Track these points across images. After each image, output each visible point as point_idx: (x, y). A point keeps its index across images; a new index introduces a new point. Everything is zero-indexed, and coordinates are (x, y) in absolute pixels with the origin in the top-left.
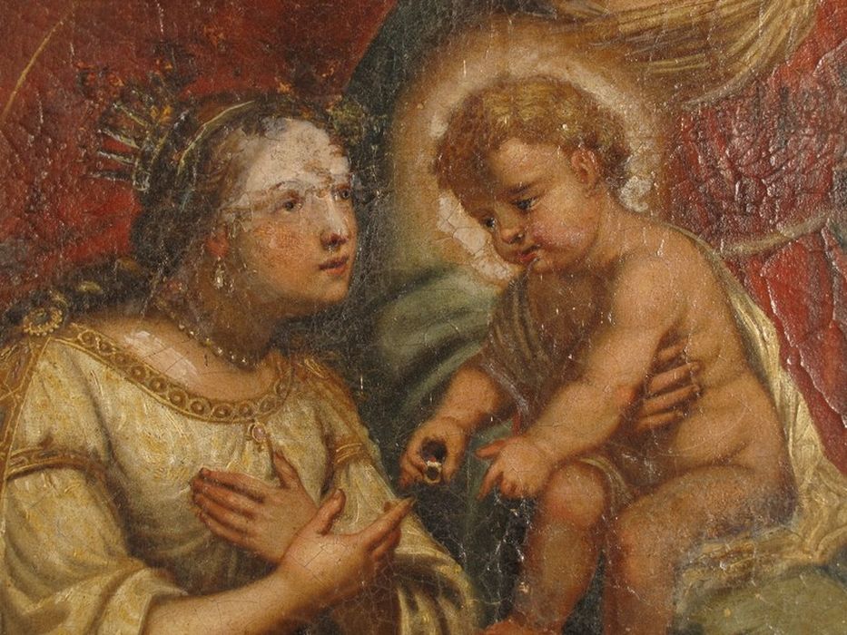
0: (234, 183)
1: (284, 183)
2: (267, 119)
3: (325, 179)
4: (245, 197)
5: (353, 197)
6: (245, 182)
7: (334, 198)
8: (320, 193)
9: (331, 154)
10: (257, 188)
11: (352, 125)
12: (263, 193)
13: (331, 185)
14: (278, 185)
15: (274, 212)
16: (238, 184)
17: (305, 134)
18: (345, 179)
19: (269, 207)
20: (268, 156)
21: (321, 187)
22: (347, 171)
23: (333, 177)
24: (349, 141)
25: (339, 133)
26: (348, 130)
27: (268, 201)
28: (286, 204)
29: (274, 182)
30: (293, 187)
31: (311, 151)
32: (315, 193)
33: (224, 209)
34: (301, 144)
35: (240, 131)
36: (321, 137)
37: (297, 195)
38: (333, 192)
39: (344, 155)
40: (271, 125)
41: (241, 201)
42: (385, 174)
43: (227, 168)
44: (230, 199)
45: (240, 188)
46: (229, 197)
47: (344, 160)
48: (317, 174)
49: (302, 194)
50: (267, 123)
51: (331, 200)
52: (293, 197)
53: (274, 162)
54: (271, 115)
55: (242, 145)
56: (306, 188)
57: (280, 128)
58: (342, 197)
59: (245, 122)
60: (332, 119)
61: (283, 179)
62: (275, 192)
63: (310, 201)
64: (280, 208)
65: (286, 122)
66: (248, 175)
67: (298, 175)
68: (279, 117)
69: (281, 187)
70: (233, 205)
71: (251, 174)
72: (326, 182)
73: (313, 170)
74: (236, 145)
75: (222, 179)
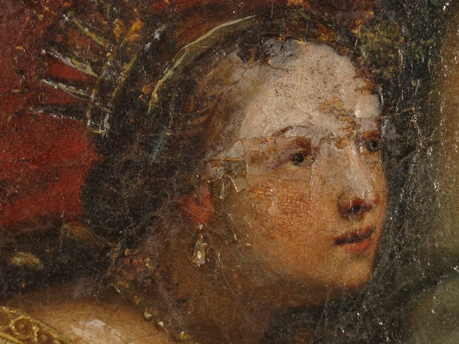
0: (225, 126)
1: (291, 128)
2: (272, 41)
3: (345, 125)
4: (237, 145)
5: (385, 149)
6: (240, 125)
7: (358, 149)
8: (340, 142)
9: (356, 90)
10: (255, 134)
11: (385, 52)
12: (263, 141)
13: (355, 132)
14: (284, 131)
15: (277, 166)
16: (230, 128)
17: (323, 63)
18: (374, 125)
19: (271, 159)
20: (272, 91)
21: (342, 134)
22: (377, 114)
23: (358, 122)
24: (381, 74)
25: (369, 63)
26: (380, 59)
27: (269, 152)
28: (293, 155)
29: (277, 126)
30: (303, 134)
31: (330, 86)
32: (333, 143)
33: (211, 161)
34: (317, 76)
35: (234, 56)
36: (343, 67)
37: (309, 144)
38: (357, 142)
39: (373, 92)
40: (277, 49)
41: (232, 150)
42: (429, 120)
43: (216, 107)
44: (218, 149)
45: (231, 133)
46: (218, 144)
47: (374, 98)
48: (337, 118)
49: (315, 143)
50: (272, 46)
51: (354, 152)
52: (302, 146)
53: (280, 98)
54: (277, 36)
55: (236, 76)
56: (321, 136)
57: (289, 53)
58: (369, 149)
59: (241, 45)
60: (359, 43)
61: (291, 122)
62: (278, 140)
63: (326, 153)
64: (286, 162)
65: (297, 46)
66: (243, 115)
67: (311, 117)
68: (288, 38)
69: (288, 134)
70: (222, 156)
71: (248, 115)
72: (347, 128)
73: (331, 112)
74: (228, 74)
75: (209, 120)
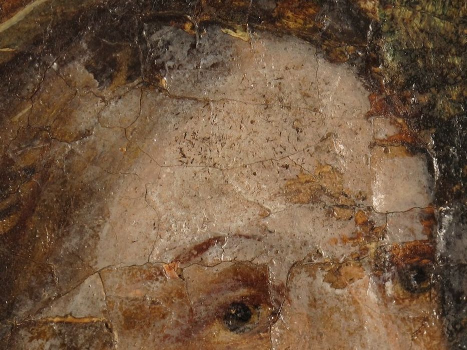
0: (59, 240)
1: (219, 239)
2: (167, 32)
3: (349, 229)
4: (91, 284)
5: (445, 287)
6: (96, 236)
7: (381, 288)
8: (336, 272)
9: (372, 146)
10: (133, 256)
11: (439, 51)
12: (154, 273)
13: (372, 246)
14: (202, 248)
15: (187, 334)
16: (72, 243)
17: (291, 82)
18: (419, 227)
19: (173, 317)
20: (170, 154)
21: (343, 252)
22: (423, 201)
23: (379, 222)
24: (432, 105)
25: (401, 79)
26: (428, 69)
27: (168, 299)
28: (225, 307)
29: (186, 237)
30: (249, 254)
31: (309, 136)
32: (320, 275)
33: (28, 325)
34: (278, 114)
35: (79, 71)
37: (265, 278)
38: (378, 269)
39: (414, 148)
40: (180, 52)
41: (78, 298)
43: (36, 194)
44: (45, 295)
45: (76, 255)
46: (42, 284)
47: (416, 164)
48: (330, 213)
49: (276, 275)
50: (168, 43)
51: (372, 295)
52: (247, 282)
53: (189, 170)
54: (180, 20)
55: (84, 118)
56: (291, 258)
57: (210, 59)
58: (408, 288)
59: (95, 44)
60: (378, 33)
61: (218, 226)
62: (189, 271)
63: (305, 300)
64: (208, 323)
65: (229, 42)
66: (103, 213)
67: (265, 214)
68: (206, 24)
69: (212, 255)
70: (54, 312)
71: (115, 210)
72: (355, 237)
73: (315, 199)
74: (65, 115)
75: (22, 224)
